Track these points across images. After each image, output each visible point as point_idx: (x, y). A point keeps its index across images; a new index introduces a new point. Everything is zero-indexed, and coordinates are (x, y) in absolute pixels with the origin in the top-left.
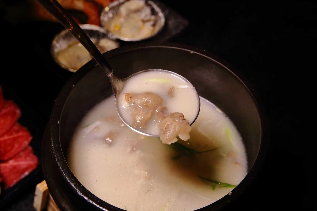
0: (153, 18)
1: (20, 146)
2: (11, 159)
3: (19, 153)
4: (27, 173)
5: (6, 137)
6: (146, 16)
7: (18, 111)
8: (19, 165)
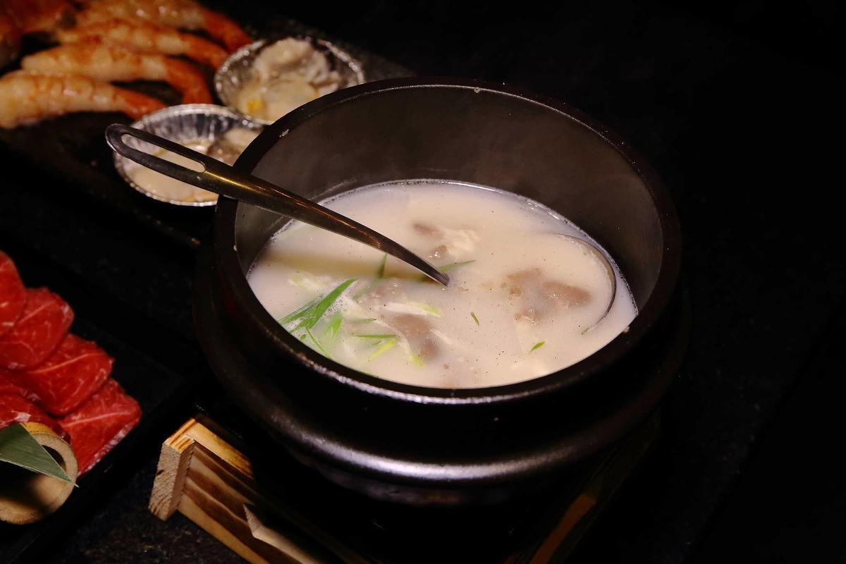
0: (335, 75)
1: (90, 381)
2: (74, 411)
3: (90, 398)
4: (121, 434)
5: (52, 367)
6: (319, 73)
7: (66, 309)
8: (98, 422)
